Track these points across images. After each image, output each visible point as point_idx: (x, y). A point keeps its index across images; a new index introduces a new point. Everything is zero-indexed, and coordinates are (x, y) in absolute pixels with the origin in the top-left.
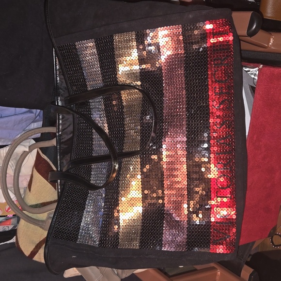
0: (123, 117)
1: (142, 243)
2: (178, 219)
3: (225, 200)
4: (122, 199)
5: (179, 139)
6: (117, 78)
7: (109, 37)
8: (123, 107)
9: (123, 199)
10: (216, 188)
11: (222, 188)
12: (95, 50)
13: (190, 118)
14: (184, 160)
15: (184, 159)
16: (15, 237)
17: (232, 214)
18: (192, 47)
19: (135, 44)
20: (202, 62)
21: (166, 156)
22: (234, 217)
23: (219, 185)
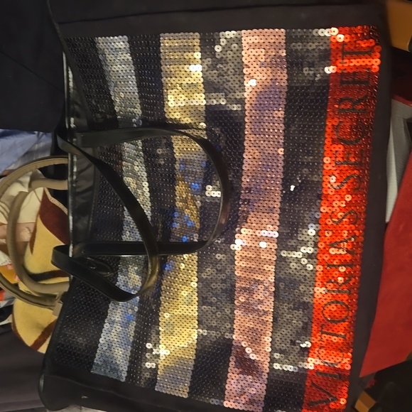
0: (173, 176)
1: (192, 389)
2: (253, 357)
3: (335, 339)
4: (165, 315)
5: (264, 233)
6: (165, 113)
7: (152, 37)
8: (174, 160)
9: (167, 315)
10: (321, 319)
11: (332, 321)
12: (128, 57)
13: (287, 197)
14: (272, 268)
15: (270, 268)
16: (11, 315)
17: (343, 362)
18: (302, 70)
19: (198, 55)
20: (317, 101)
21: (240, 258)
22: (348, 368)
23: (326, 315)
